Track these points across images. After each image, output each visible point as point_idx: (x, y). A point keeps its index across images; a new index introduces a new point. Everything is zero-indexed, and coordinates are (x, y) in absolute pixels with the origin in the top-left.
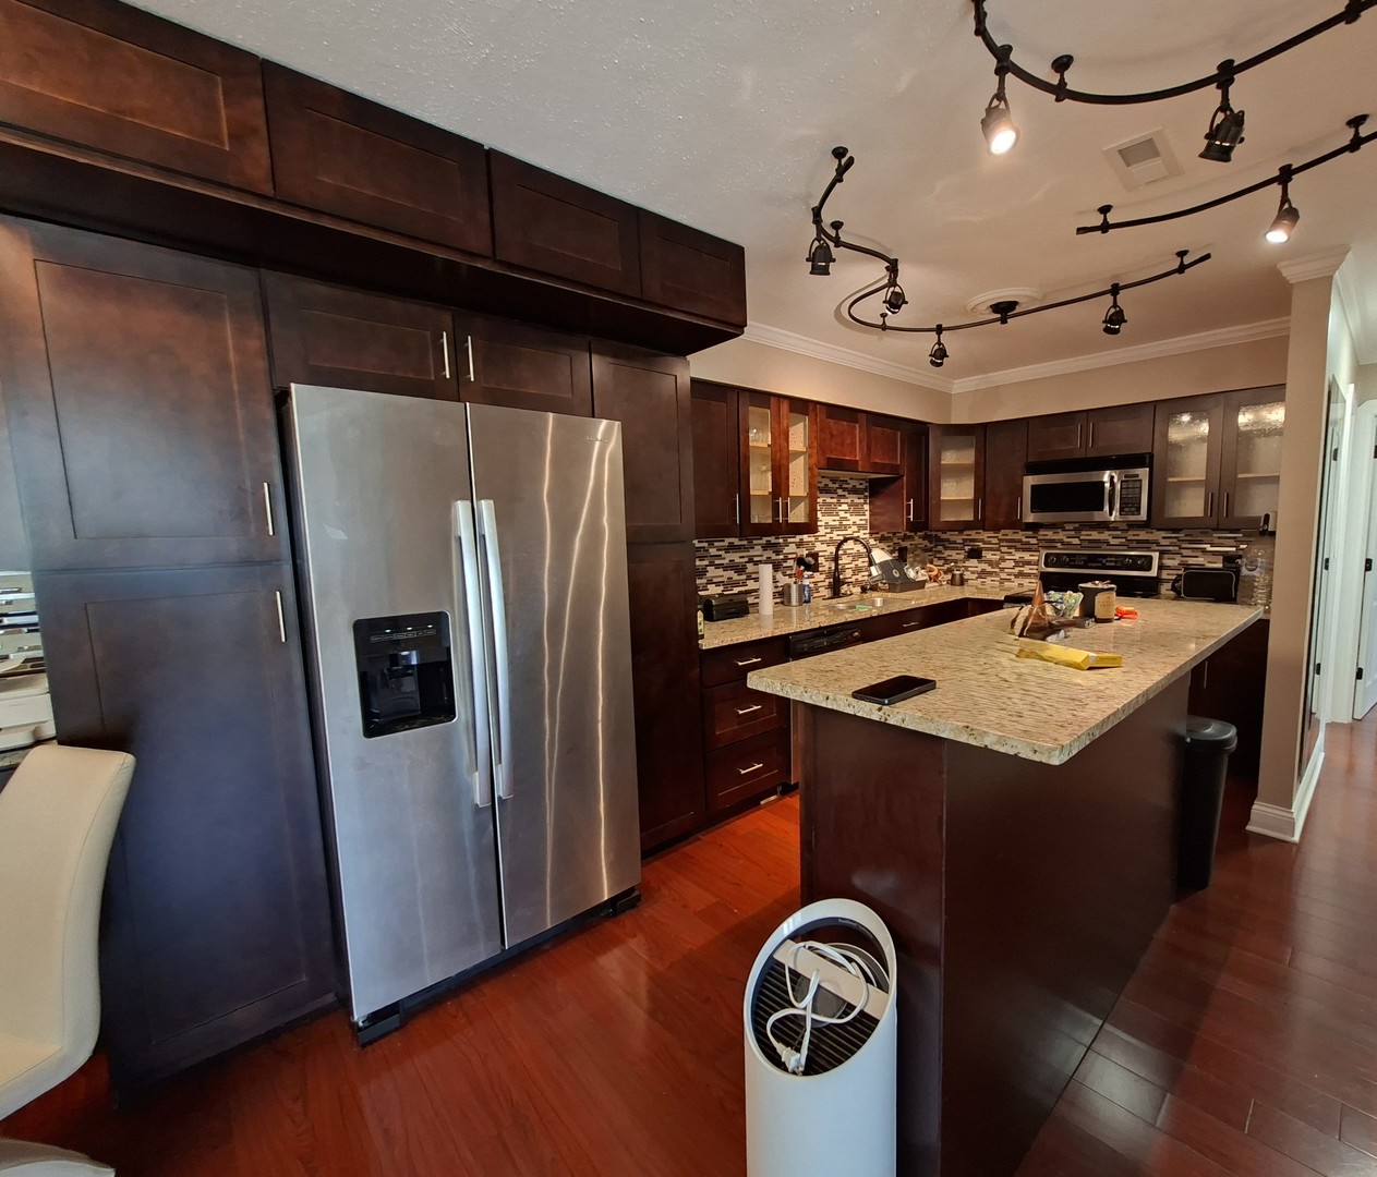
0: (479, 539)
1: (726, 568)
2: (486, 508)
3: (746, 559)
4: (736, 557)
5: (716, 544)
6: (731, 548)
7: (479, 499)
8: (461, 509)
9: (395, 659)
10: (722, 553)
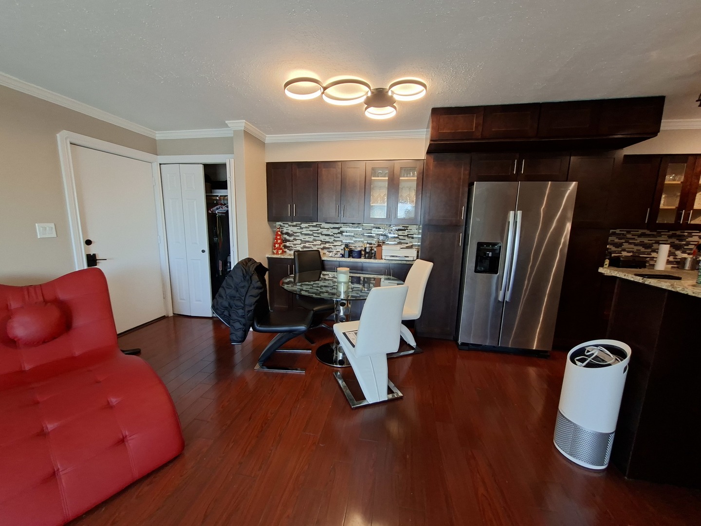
0: (515, 223)
1: (636, 245)
2: (519, 213)
3: (654, 242)
4: (646, 240)
5: (632, 232)
6: (643, 235)
7: (517, 210)
8: (512, 213)
9: (485, 254)
10: (636, 237)
